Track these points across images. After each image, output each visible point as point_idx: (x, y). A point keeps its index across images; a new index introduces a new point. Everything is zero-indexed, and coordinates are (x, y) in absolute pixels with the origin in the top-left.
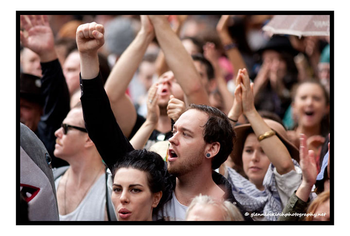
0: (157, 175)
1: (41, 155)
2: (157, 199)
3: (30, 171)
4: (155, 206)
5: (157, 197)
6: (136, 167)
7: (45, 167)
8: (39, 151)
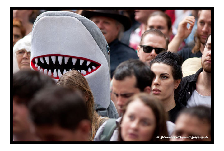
0: (178, 68)
1: (104, 44)
2: (177, 84)
3: (96, 52)
4: (176, 88)
5: (177, 82)
6: (165, 63)
7: (106, 53)
8: (103, 41)
